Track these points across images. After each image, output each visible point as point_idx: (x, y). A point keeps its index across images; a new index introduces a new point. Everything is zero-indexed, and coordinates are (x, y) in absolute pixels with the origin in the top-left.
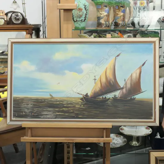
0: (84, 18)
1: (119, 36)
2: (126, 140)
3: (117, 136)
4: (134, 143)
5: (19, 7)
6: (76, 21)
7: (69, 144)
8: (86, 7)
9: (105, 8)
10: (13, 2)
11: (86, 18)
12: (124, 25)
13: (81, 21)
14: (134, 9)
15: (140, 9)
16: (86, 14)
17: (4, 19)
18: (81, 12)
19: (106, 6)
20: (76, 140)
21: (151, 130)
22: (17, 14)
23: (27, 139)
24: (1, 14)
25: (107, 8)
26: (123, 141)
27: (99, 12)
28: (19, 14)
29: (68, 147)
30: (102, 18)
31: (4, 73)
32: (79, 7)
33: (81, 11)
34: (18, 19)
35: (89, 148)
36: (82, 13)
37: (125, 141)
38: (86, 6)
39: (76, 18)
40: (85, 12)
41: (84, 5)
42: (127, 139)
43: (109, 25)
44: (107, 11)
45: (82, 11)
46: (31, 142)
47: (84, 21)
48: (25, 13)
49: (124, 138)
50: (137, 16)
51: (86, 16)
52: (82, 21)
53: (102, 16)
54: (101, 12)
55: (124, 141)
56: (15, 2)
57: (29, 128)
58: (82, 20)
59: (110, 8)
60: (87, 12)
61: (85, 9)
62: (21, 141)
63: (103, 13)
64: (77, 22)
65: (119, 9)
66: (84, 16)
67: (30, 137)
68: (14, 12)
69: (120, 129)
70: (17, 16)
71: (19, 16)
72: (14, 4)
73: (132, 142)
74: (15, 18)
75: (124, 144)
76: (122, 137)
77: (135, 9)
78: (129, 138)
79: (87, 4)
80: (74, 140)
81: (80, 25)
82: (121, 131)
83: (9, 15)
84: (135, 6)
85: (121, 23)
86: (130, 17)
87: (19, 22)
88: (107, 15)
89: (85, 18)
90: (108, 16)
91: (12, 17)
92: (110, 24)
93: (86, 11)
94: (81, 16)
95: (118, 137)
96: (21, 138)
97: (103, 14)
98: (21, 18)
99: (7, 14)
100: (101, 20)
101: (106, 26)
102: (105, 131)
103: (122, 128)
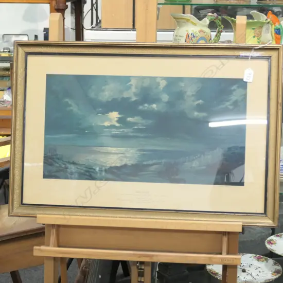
1: (269, 20)
2: (279, 268)
3: (258, 259)
7: (143, 268)
23: (48, 250)
29: (141, 274)
37: (277, 272)
42: (282, 266)
46: (55, 259)
49: (275, 264)
55: (275, 272)
57: (53, 226)
62: (34, 254)
67: (54, 246)
69: (266, 242)
75: (275, 277)
76: (271, 261)
80: (153, 256)
82: (268, 246)
95: (263, 261)
96: (35, 247)
102: (225, 239)
103: (272, 240)
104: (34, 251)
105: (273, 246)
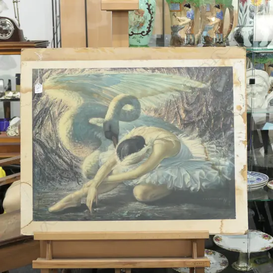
0: (147, 28)
2: (225, 259)
4: (242, 265)
5: (6, 8)
6: (132, 34)
7: (125, 271)
8: (151, 8)
9: (187, 8)
11: (151, 29)
12: (221, 41)
13: (141, 33)
14: (241, 12)
15: (252, 11)
16: (151, 22)
18: (140, 17)
19: (189, 6)
20: (139, 262)
22: (3, 21)
25: (190, 9)
26: (221, 262)
27: (176, 17)
28: (8, 22)
30: (182, 29)
33: (142, 16)
34: (6, 32)
36: (143, 18)
38: (150, 5)
39: (132, 28)
40: (149, 18)
41: (147, 4)
42: (227, 258)
43: (194, 41)
44: (191, 15)
45: (144, 15)
47: (147, 34)
48: (18, 20)
49: (221, 256)
50: (248, 24)
51: (150, 25)
52: (143, 34)
53: (181, 24)
54: (179, 18)
55: (223, 263)
57: (48, 241)
58: (144, 32)
60: (152, 18)
61: (149, 12)
62: (33, 267)
63: (183, 18)
64: (134, 35)
65: (211, 11)
66: (146, 25)
67: (50, 259)
69: (214, 239)
70: (4, 25)
71: (8, 26)
73: (238, 263)
75: (224, 267)
76: (218, 254)
77: (243, 12)
79: (152, 1)
81: (139, 41)
82: (216, 242)
84: (243, 6)
85: (215, 37)
86: (231, 27)
87: (8, 36)
88: (190, 23)
89: (149, 28)
90: (192, 24)
92: (196, 40)
93: (151, 15)
95: (211, 254)
96: (33, 261)
97: (184, 21)
98: (12, 28)
100: (179, 32)
101: (189, 43)
103: (218, 237)
104: (33, 264)
105: (220, 242)
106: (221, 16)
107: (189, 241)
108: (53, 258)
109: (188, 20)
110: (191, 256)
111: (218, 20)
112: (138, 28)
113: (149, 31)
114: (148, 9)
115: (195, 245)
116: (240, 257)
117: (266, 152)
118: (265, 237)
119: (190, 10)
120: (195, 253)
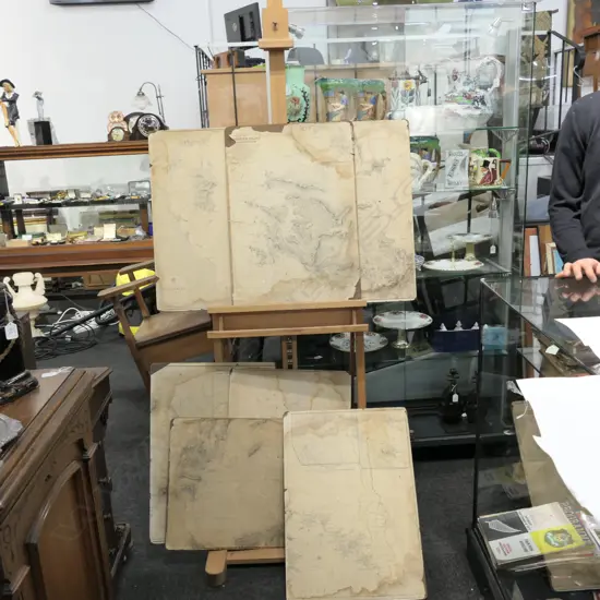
0: (304, 115)
2: (385, 338)
4: (401, 343)
5: (149, 103)
6: (288, 121)
8: (306, 96)
9: (341, 95)
10: (138, 95)
11: (307, 116)
13: (298, 121)
14: (393, 96)
16: (306, 109)
17: (123, 129)
19: (343, 93)
21: (430, 318)
22: (148, 118)
23: (218, 333)
24: (116, 119)
26: (381, 341)
27: (330, 104)
28: (153, 118)
29: (289, 347)
31: (127, 238)
32: (294, 95)
35: (320, 357)
36: (299, 105)
38: (306, 92)
40: (305, 105)
41: (302, 91)
44: (345, 101)
45: (300, 102)
47: (303, 121)
48: (163, 116)
49: (381, 336)
50: (399, 108)
51: (306, 112)
52: (300, 121)
53: (335, 110)
54: (334, 104)
55: (383, 342)
56: (141, 94)
58: (300, 119)
59: (349, 97)
60: (308, 105)
61: (305, 99)
63: (337, 104)
64: (291, 123)
65: (364, 97)
66: (303, 112)
67: (222, 330)
68: (142, 115)
70: (149, 122)
71: (154, 123)
72: (139, 98)
73: (397, 341)
74: (145, 126)
75: (383, 346)
77: (395, 96)
78: (391, 334)
79: (307, 89)
82: (376, 323)
83: (133, 121)
84: (395, 91)
88: (344, 109)
90: (346, 109)
91: (140, 126)
93: (307, 102)
94: (297, 112)
95: (371, 335)
96: (208, 333)
97: (338, 107)
98: (157, 125)
99: (127, 119)
103: (378, 318)
104: (208, 335)
105: (379, 322)
106: (375, 101)
107: (348, 312)
108: (225, 329)
109: (342, 106)
110: (351, 323)
111: (371, 106)
112: (295, 115)
113: (305, 118)
114: (304, 97)
115: (354, 313)
116: (400, 333)
117: (422, 239)
118: (422, 317)
119: (344, 97)
120: (355, 319)
